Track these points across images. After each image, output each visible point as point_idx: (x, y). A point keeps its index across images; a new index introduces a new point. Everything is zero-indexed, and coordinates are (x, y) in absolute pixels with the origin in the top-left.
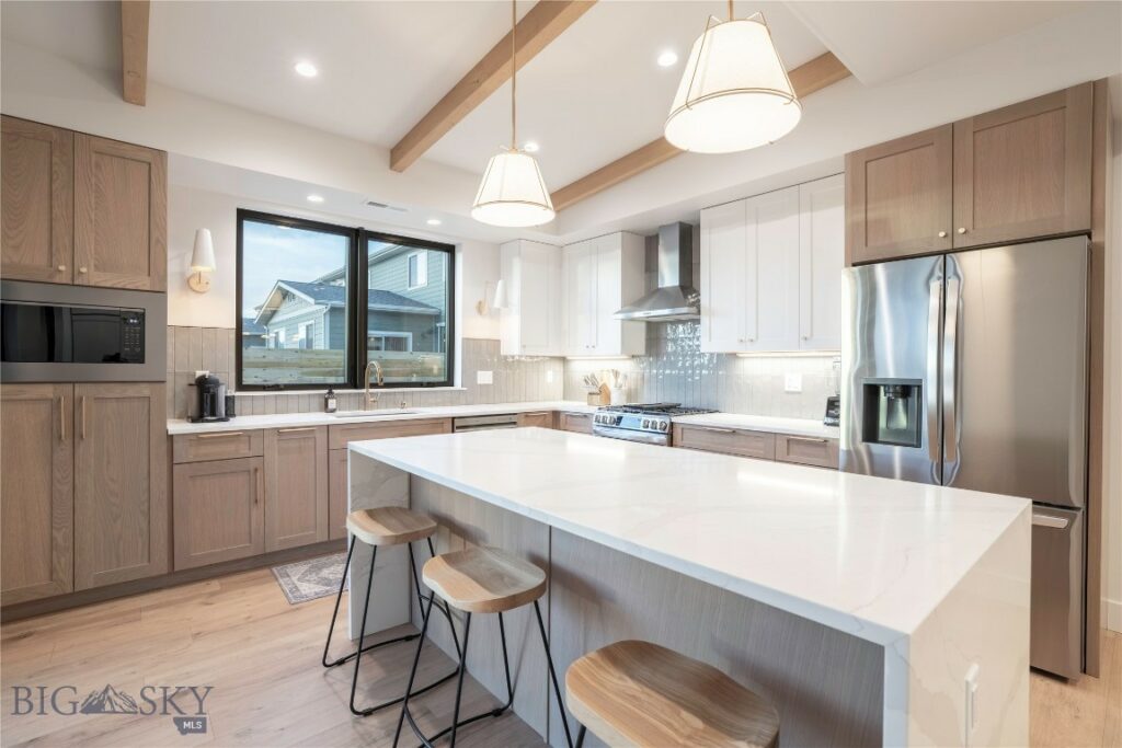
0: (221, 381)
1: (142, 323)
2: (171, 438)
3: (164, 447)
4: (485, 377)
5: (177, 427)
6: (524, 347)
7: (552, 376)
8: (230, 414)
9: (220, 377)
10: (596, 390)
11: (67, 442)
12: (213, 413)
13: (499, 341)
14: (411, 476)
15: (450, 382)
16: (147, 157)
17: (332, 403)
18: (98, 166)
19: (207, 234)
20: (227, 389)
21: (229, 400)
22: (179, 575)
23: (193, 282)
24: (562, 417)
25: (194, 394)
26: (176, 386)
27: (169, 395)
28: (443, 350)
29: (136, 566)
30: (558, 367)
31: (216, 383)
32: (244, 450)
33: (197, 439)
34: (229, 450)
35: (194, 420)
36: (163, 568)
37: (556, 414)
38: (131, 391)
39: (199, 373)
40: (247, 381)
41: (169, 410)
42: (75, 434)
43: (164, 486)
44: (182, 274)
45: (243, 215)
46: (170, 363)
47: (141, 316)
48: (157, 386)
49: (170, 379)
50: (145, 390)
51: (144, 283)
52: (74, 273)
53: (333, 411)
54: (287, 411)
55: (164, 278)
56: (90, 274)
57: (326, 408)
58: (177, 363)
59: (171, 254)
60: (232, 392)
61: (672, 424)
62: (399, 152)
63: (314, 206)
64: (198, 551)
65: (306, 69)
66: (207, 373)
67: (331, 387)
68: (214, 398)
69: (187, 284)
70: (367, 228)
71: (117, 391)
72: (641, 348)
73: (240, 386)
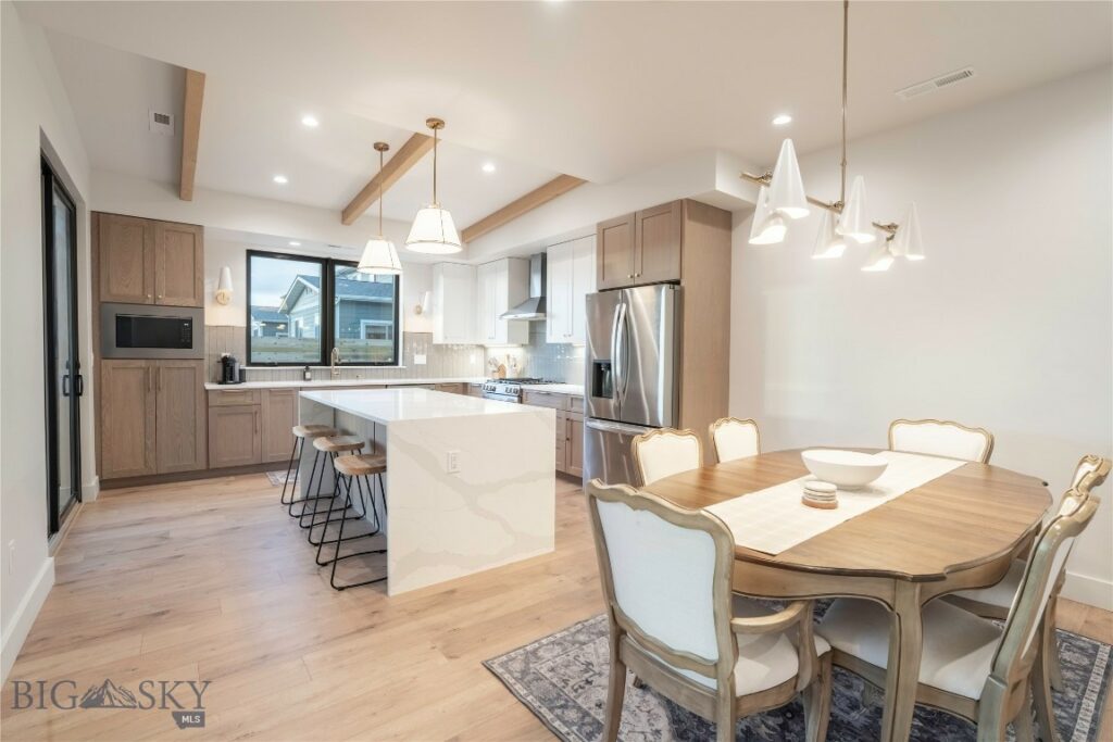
0: (237, 359)
1: (191, 326)
2: (207, 391)
3: (203, 396)
4: (420, 359)
5: (209, 386)
6: (446, 338)
7: (475, 359)
8: (242, 380)
9: (236, 357)
10: (495, 369)
11: (153, 391)
12: (231, 379)
13: (431, 334)
14: (335, 410)
15: (395, 363)
16: (193, 230)
17: (308, 375)
18: (167, 238)
19: (227, 271)
20: (240, 365)
21: (242, 372)
22: (213, 472)
23: (219, 298)
24: (469, 388)
25: (220, 367)
26: (210, 364)
27: (206, 368)
28: (390, 338)
29: (188, 463)
30: (480, 352)
31: (234, 361)
32: (248, 400)
33: (223, 392)
34: (241, 400)
35: (220, 383)
36: (204, 467)
37: (465, 385)
38: (185, 364)
39: (223, 355)
40: (253, 360)
41: (206, 377)
42: (157, 388)
43: (203, 418)
44: (213, 293)
45: (250, 253)
46: (206, 348)
47: (190, 321)
48: (199, 362)
49: (206, 358)
50: (193, 364)
51: (191, 302)
52: (156, 298)
53: (310, 380)
54: (279, 380)
55: (202, 300)
56: (163, 299)
57: (305, 379)
58: (210, 348)
59: (206, 281)
60: (243, 367)
61: (521, 390)
62: (347, 213)
63: (295, 247)
64: (223, 458)
65: (280, 180)
66: (228, 354)
67: (307, 365)
68: (232, 369)
69: (216, 299)
70: (333, 257)
71: (178, 364)
72: (526, 339)
73: (249, 363)
